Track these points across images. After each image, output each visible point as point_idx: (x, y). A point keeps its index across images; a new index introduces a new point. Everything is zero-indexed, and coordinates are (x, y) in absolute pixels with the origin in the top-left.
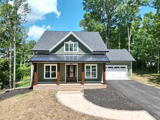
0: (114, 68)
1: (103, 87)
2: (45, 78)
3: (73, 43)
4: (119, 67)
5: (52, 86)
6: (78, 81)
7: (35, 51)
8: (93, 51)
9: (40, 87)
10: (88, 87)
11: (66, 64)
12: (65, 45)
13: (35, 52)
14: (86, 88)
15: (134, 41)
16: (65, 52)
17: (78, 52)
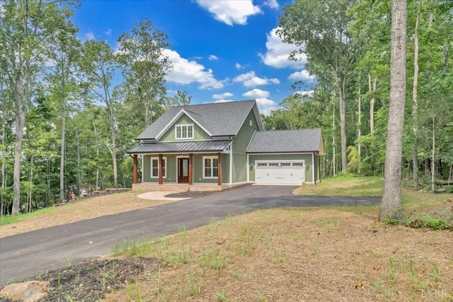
0: (280, 165)
2: (152, 177)
3: (188, 125)
4: (289, 164)
7: (139, 140)
11: (177, 157)
12: (176, 129)
16: (176, 139)
17: (193, 138)
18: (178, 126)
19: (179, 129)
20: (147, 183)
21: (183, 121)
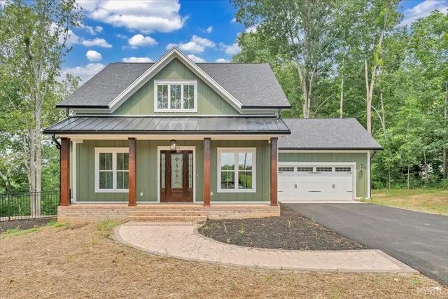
1: (268, 215)
2: (97, 190)
5: (113, 209)
6: (196, 200)
7: (68, 107)
8: (243, 107)
9: (78, 212)
10: (223, 213)
11: (160, 148)
13: (68, 111)
14: (215, 216)
15: (384, 104)
16: (156, 110)
17: (195, 110)
18: (162, 83)
19: (163, 89)
20: (84, 204)
21: (174, 73)
